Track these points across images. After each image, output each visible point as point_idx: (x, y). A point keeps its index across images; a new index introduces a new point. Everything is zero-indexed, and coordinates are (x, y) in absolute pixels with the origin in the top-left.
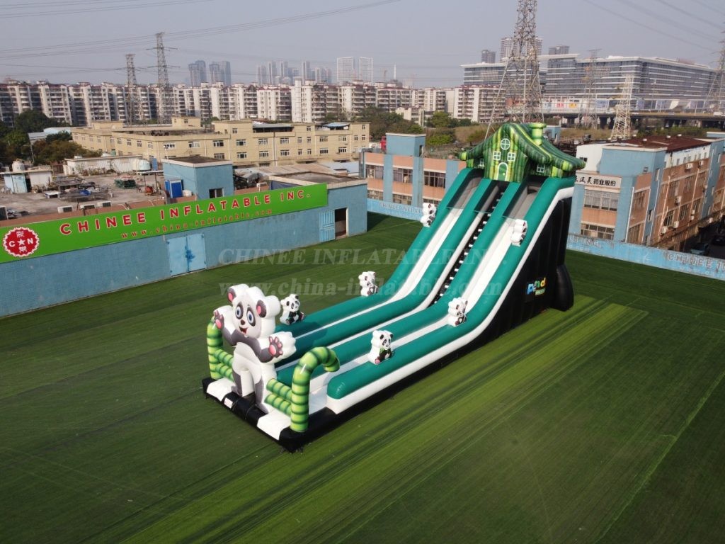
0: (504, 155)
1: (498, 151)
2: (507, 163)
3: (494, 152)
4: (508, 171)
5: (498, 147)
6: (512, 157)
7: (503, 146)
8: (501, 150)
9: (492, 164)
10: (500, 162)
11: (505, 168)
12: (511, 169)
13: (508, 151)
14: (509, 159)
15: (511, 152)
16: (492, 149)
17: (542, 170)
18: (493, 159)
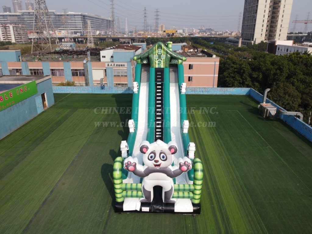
0: (160, 57)
1: (156, 55)
2: (162, 60)
3: (154, 55)
4: (162, 63)
5: (156, 53)
6: (163, 57)
7: (159, 52)
8: (158, 54)
9: (154, 61)
10: (158, 59)
11: (161, 62)
12: (164, 62)
13: (161, 54)
14: (162, 58)
15: (163, 55)
16: (153, 54)
17: (174, 62)
18: (154, 58)
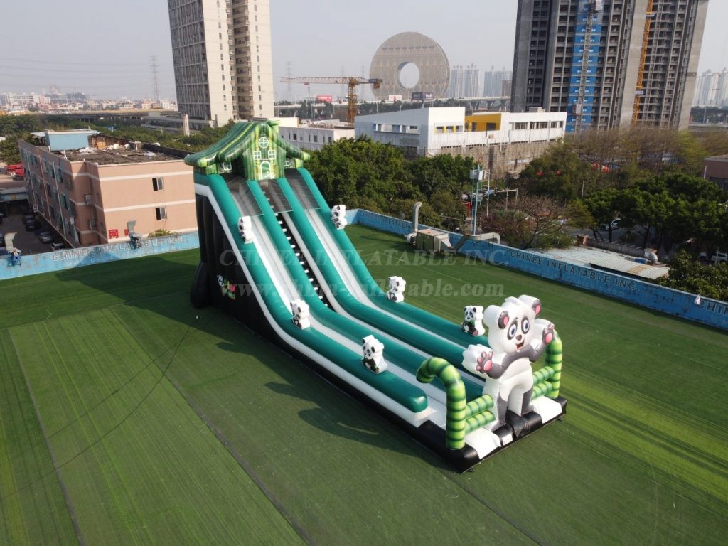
0: (265, 154)
1: (258, 151)
2: (269, 161)
3: (254, 152)
4: (271, 169)
5: (257, 146)
6: (273, 153)
7: (262, 145)
8: (261, 149)
9: (255, 165)
10: (261, 161)
11: (268, 166)
12: (274, 166)
13: (268, 148)
14: (270, 157)
15: (271, 150)
16: (251, 149)
18: (254, 159)
